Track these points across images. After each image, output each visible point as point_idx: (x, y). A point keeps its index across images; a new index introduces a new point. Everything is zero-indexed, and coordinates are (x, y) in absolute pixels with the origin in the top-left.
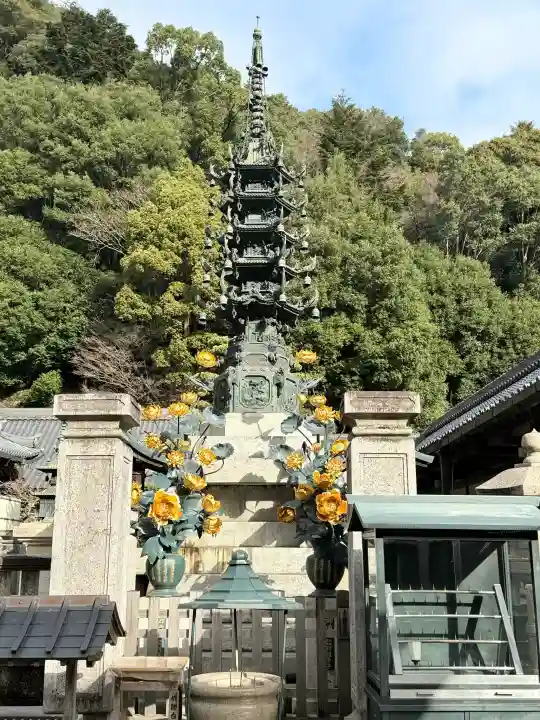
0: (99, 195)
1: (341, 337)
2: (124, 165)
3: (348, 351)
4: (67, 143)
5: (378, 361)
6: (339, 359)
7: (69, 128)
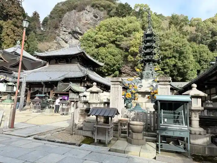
0: (125, 38)
1: (173, 63)
2: (130, 32)
3: (175, 66)
4: (119, 29)
5: (181, 67)
6: (172, 67)
7: (120, 26)
